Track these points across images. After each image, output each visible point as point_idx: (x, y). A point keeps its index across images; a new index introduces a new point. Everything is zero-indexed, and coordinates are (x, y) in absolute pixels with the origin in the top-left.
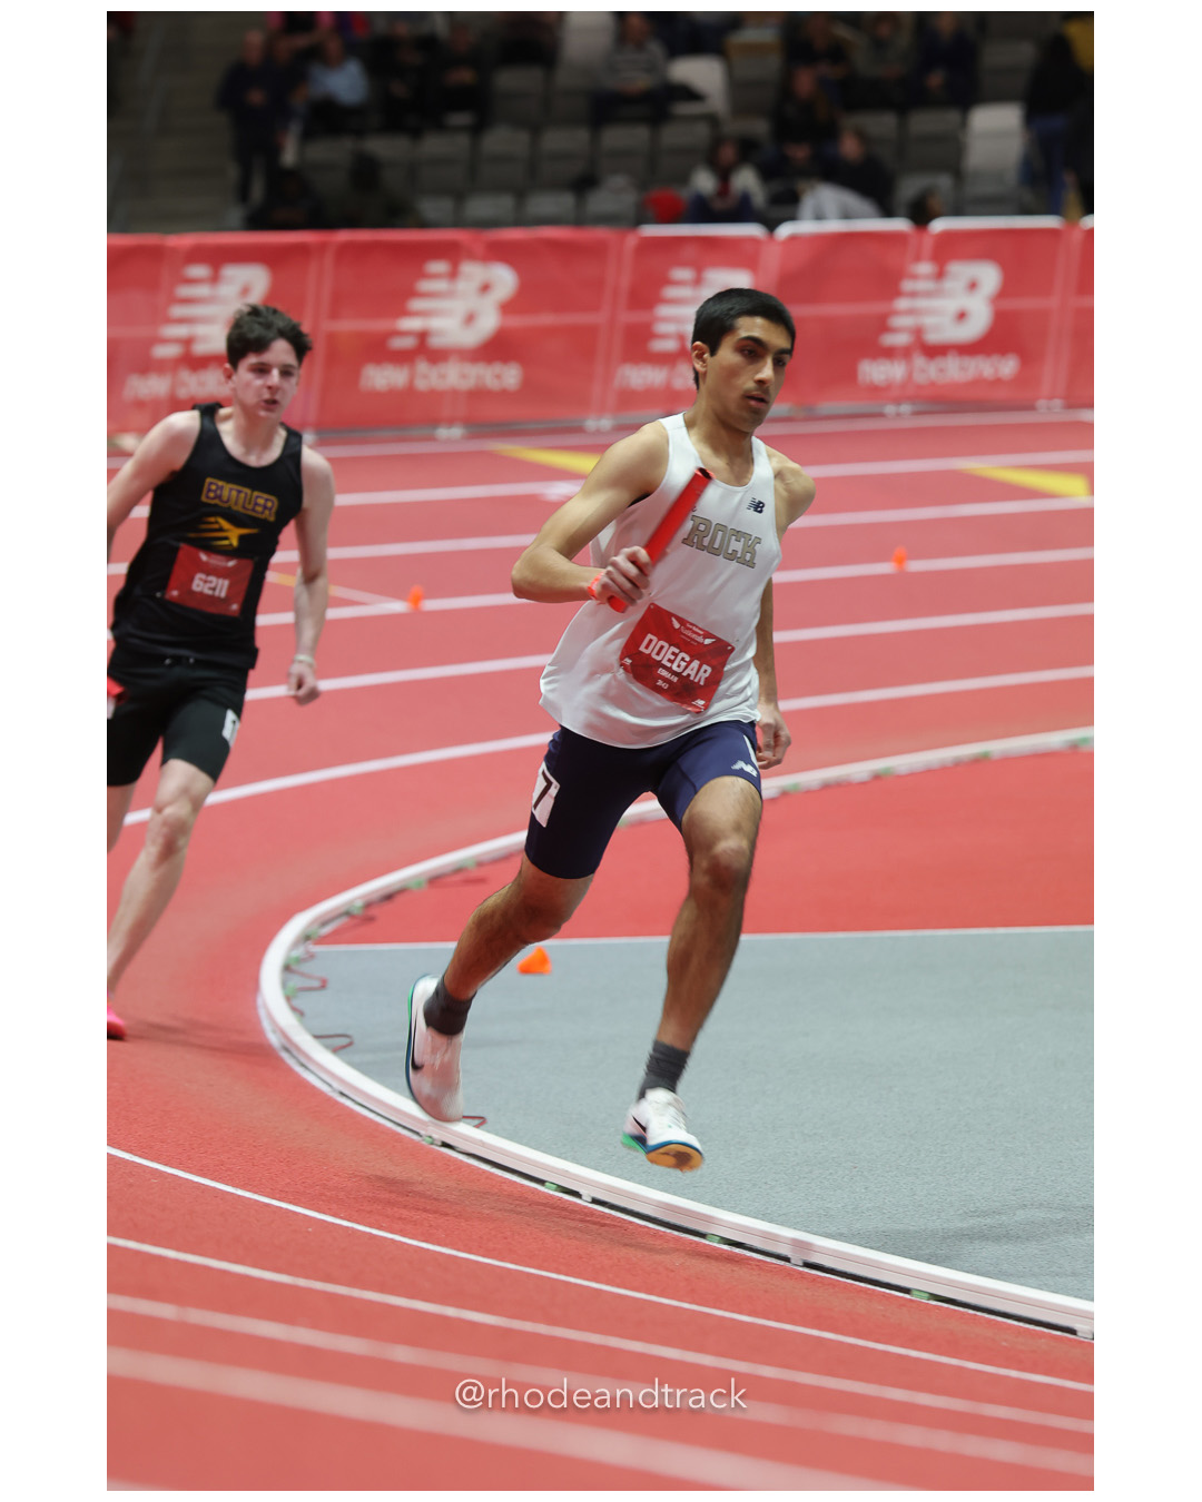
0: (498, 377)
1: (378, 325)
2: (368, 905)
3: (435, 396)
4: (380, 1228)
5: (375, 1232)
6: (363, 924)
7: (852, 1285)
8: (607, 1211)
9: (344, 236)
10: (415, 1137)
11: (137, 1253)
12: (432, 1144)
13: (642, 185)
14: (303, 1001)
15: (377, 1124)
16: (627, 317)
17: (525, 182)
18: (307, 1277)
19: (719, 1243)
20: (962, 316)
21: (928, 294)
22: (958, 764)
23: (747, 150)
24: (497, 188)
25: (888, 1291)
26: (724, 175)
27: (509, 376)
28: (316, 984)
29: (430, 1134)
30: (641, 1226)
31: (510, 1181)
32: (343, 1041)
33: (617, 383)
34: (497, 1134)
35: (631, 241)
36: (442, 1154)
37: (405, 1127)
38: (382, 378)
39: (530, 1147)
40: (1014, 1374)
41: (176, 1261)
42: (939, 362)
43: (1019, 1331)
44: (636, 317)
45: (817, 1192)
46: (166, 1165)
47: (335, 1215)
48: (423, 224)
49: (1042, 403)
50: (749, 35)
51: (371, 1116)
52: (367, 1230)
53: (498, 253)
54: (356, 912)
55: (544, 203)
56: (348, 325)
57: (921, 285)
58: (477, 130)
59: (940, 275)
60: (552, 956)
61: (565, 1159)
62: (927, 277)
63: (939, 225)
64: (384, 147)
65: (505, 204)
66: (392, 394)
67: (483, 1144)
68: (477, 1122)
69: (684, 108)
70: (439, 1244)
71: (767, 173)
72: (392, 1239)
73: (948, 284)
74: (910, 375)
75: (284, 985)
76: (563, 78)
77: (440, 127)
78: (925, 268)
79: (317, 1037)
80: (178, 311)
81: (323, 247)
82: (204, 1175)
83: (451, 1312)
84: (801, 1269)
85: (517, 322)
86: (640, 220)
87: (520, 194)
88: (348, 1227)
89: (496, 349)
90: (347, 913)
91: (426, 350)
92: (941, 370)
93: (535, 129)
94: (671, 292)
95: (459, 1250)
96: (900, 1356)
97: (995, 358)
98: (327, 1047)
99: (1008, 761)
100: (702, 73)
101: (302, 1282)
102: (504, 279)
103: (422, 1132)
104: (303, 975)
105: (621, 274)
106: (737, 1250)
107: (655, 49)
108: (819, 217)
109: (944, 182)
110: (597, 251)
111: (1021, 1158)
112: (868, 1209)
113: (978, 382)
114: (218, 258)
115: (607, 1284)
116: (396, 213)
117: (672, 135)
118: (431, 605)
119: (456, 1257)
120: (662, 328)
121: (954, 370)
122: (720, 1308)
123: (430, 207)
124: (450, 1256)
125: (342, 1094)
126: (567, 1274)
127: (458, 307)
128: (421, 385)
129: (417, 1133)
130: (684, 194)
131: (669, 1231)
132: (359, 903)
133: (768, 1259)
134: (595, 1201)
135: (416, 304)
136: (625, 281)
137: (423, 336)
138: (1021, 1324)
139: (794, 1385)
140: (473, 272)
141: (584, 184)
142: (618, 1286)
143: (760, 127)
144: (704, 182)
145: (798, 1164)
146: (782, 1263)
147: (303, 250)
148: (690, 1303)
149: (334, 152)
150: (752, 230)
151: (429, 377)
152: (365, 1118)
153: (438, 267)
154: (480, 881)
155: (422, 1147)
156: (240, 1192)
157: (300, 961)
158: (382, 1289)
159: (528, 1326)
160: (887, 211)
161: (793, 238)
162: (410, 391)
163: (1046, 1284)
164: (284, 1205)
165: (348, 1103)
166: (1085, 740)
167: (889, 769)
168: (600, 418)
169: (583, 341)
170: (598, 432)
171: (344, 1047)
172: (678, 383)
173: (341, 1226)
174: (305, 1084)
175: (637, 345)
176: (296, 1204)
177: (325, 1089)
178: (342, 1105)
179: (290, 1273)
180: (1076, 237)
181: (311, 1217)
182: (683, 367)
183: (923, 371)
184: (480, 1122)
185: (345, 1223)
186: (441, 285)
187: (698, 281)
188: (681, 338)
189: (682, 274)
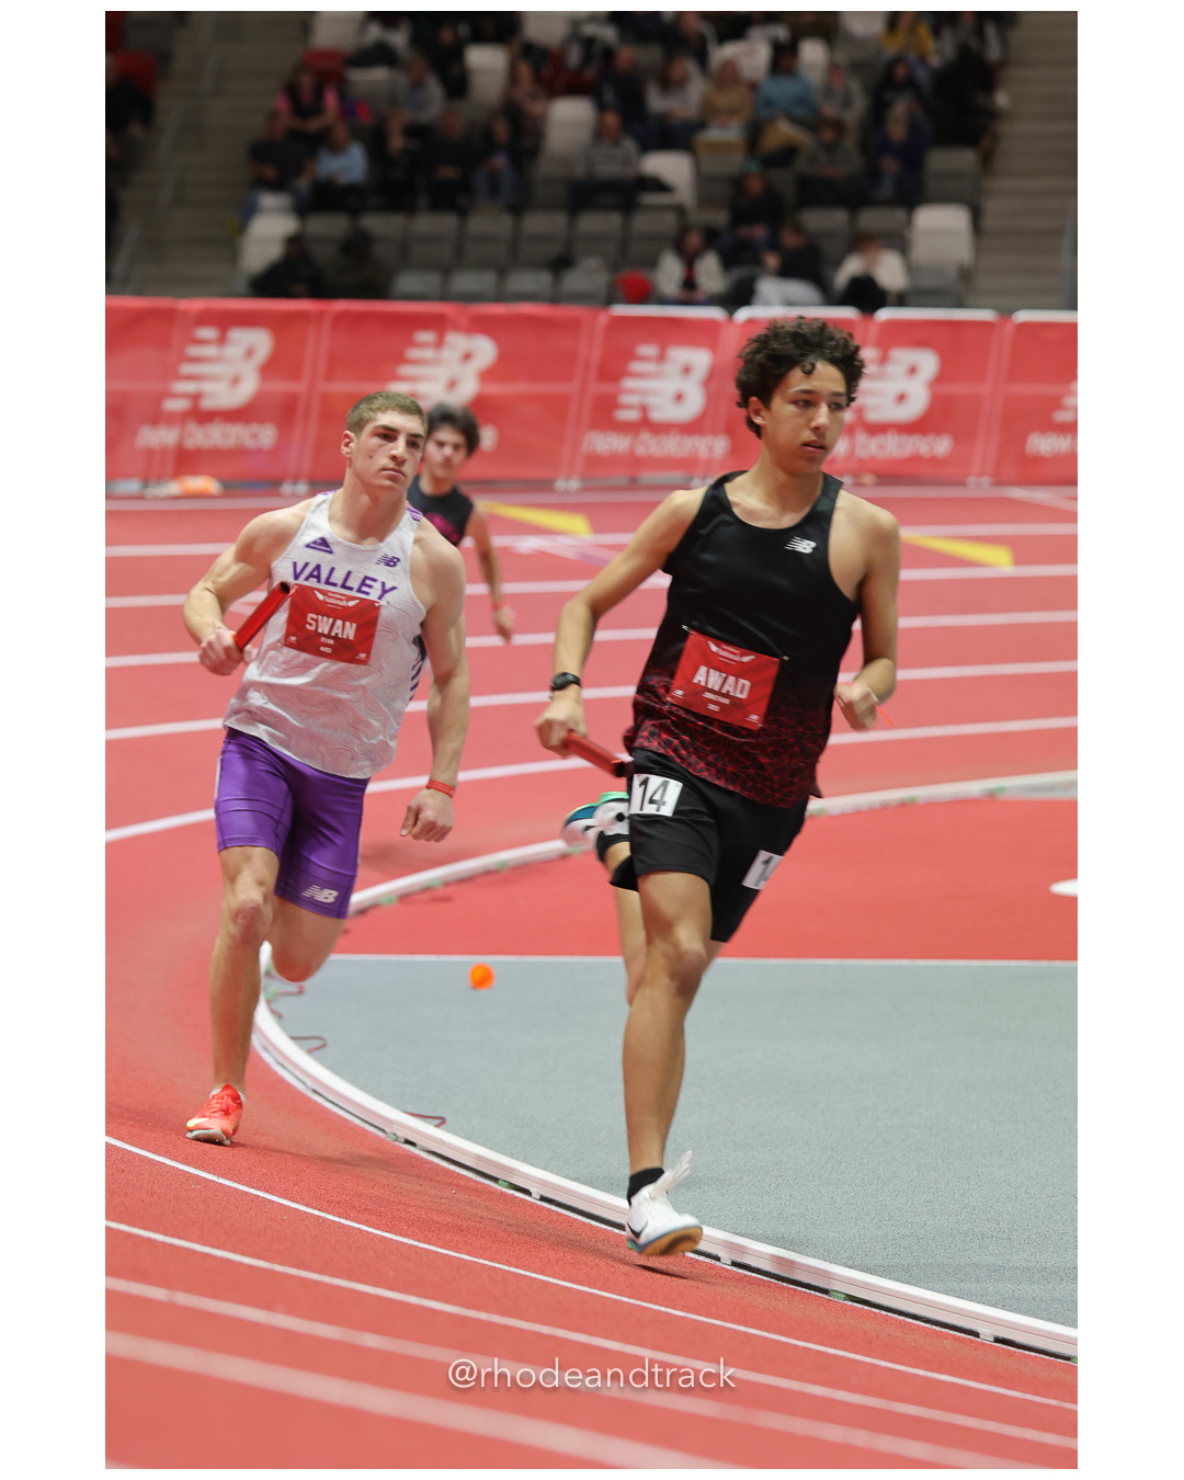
4: (346, 1217)
5: (343, 1221)
8: (553, 1208)
9: (341, 305)
10: (381, 1134)
11: (129, 1235)
12: (396, 1140)
13: (614, 268)
14: (281, 1005)
15: (346, 1121)
16: (596, 388)
17: (508, 260)
18: (282, 1264)
20: (901, 398)
21: (871, 378)
22: (885, 807)
24: (482, 265)
25: (808, 1291)
26: (689, 260)
29: (394, 1131)
30: (584, 1223)
31: (466, 1177)
32: (317, 1043)
33: (585, 447)
34: (455, 1134)
35: (602, 319)
36: (405, 1150)
37: (371, 1124)
39: (486, 1147)
40: (922, 1372)
41: (164, 1244)
42: (880, 439)
43: (926, 1333)
44: (606, 388)
45: (746, 1197)
46: (154, 1153)
47: (307, 1205)
49: (972, 480)
50: (714, 134)
51: (341, 1113)
52: (337, 1219)
53: (480, 325)
55: (524, 281)
56: (341, 387)
58: (464, 211)
59: (884, 360)
61: (517, 1159)
62: (871, 361)
63: (884, 314)
64: (379, 224)
65: (487, 280)
67: (443, 1143)
68: (437, 1122)
69: (651, 199)
70: (401, 1235)
72: (359, 1229)
73: (890, 369)
74: (852, 450)
76: (546, 167)
78: (870, 353)
79: (293, 1038)
80: (187, 369)
81: (321, 315)
82: (189, 1164)
83: (413, 1300)
84: (729, 1268)
85: (495, 389)
86: (610, 300)
87: (502, 271)
88: (317, 1216)
92: (881, 447)
94: (636, 367)
96: (819, 1352)
97: (931, 437)
98: (302, 1047)
99: (932, 806)
100: (670, 167)
101: (277, 1268)
102: (485, 350)
103: (387, 1130)
105: (591, 350)
107: (629, 145)
110: (572, 326)
111: (932, 1173)
112: (792, 1215)
113: (916, 459)
114: (226, 322)
115: (553, 1276)
117: (642, 223)
119: (416, 1247)
120: (625, 399)
121: (893, 447)
125: (315, 1091)
127: (442, 373)
129: (383, 1131)
131: (610, 1228)
133: (702, 1258)
134: (543, 1199)
135: (405, 370)
136: (596, 355)
138: (928, 1326)
140: (457, 342)
141: (561, 264)
142: (564, 1279)
145: (729, 1171)
146: (713, 1262)
147: (303, 316)
149: (332, 227)
150: (715, 313)
152: (335, 1114)
153: (426, 336)
154: (447, 899)
155: (387, 1142)
156: (221, 1181)
158: (350, 1278)
159: (483, 1316)
161: (751, 322)
163: (952, 1290)
164: (261, 1194)
165: (320, 1100)
166: (1002, 789)
167: (822, 810)
168: (568, 478)
169: (557, 408)
170: (566, 492)
171: (318, 1048)
172: (641, 451)
173: (312, 1215)
174: (281, 1081)
175: (604, 414)
176: (272, 1193)
177: (300, 1086)
178: (315, 1102)
179: (266, 1260)
180: (1009, 329)
181: (285, 1206)
182: (645, 436)
183: (864, 447)
184: (441, 1122)
185: (316, 1212)
186: (428, 353)
187: (661, 358)
188: (644, 409)
189: (649, 350)
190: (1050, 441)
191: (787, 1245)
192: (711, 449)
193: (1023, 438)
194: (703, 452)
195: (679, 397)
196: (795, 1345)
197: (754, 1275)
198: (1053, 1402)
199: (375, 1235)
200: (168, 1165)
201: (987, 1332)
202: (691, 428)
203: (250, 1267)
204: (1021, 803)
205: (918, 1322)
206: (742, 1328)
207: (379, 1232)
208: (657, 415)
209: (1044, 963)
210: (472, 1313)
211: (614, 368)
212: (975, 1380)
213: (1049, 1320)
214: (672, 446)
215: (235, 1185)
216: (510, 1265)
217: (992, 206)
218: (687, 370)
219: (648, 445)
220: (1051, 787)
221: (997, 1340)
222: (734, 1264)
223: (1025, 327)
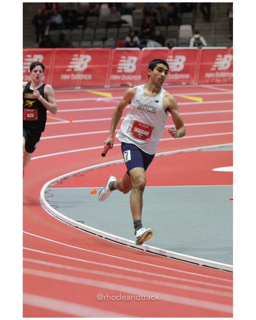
0: (87, 77)
1: (64, 67)
2: (61, 180)
3: (75, 80)
4: (64, 243)
5: (63, 244)
6: (60, 184)
7: (155, 255)
8: (108, 240)
9: (57, 49)
10: (70, 225)
12: (74, 227)
13: (116, 40)
14: (49, 199)
15: (63, 223)
16: (113, 66)
17: (93, 39)
19: (130, 246)
20: (178, 66)
21: (171, 62)
22: (177, 153)
23: (136, 33)
24: (87, 40)
25: (162, 256)
26: (132, 38)
27: (89, 77)
28: (51, 195)
30: (114, 243)
31: (89, 234)
32: (57, 207)
33: (111, 78)
34: (86, 225)
35: (114, 51)
36: (76, 229)
37: (67, 223)
38: (65, 77)
39: (93, 228)
40: (187, 272)
42: (174, 75)
44: (115, 66)
47: (55, 241)
48: (73, 47)
49: (193, 83)
50: (137, 11)
51: (62, 221)
52: (61, 243)
53: (87, 53)
54: (59, 181)
55: (97, 43)
56: (58, 67)
57: (170, 60)
58: (84, 29)
59: (174, 58)
60: (97, 190)
61: (100, 230)
62: (171, 58)
63: (174, 48)
64: (65, 32)
65: (89, 43)
66: (67, 80)
67: (84, 227)
68: (82, 223)
69: (124, 25)
70: (75, 246)
71: (140, 38)
72: (66, 245)
73: (175, 60)
75: (45, 195)
76: (101, 19)
77: (76, 28)
78: (171, 57)
79: (51, 206)
80: (25, 63)
81: (53, 51)
83: (78, 260)
84: (145, 252)
85: (91, 66)
86: (115, 47)
87: (92, 41)
88: (57, 243)
89: (87, 71)
90: (57, 182)
91: (73, 72)
92: (174, 77)
93: (95, 29)
94: (121, 61)
95: (79, 247)
96: (165, 269)
97: (185, 75)
98: (53, 207)
99: (186, 153)
100: (128, 18)
101: (49, 254)
102: (89, 58)
103: (72, 225)
104: (48, 193)
105: (111, 57)
106: (133, 248)
107: (119, 13)
108: (150, 47)
109: (175, 40)
110: (107, 52)
111: (188, 231)
113: (181, 79)
114: (33, 53)
115: (108, 254)
116: (68, 45)
117: (122, 30)
118: (74, 121)
120: (119, 68)
121: (176, 77)
122: (130, 259)
123: (74, 44)
124: (77, 249)
125: (56, 217)
126: (100, 252)
127: (80, 63)
128: (72, 78)
129: (71, 225)
130: (124, 42)
131: (120, 244)
132: (60, 180)
133: (139, 250)
134: (106, 238)
135: (72, 63)
136: (112, 59)
137: (73, 69)
138: (188, 263)
139: (145, 274)
140: (83, 56)
141: (104, 39)
142: (110, 255)
143: (139, 29)
144: (128, 39)
146: (142, 251)
147: (49, 52)
148: (124, 258)
149: (56, 33)
150: (137, 49)
151: (74, 77)
152: (61, 222)
153: (76, 55)
154: (84, 175)
155: (72, 227)
156: (37, 236)
157: (48, 191)
158: (64, 255)
159: (93, 263)
160: (163, 46)
161: (145, 51)
162: (70, 79)
163: (193, 255)
164: (45, 239)
165: (57, 219)
166: (201, 149)
167: (163, 154)
168: (107, 85)
169: (104, 70)
170: (107, 88)
171: (57, 208)
172: (122, 79)
173: (56, 243)
174: (49, 215)
175: (114, 71)
176: (47, 238)
177: (53, 216)
178: (56, 219)
179: (46, 252)
180: (201, 51)
181: (50, 241)
182: (123, 76)
183: (170, 77)
184: (83, 222)
185: (57, 242)
186: (77, 59)
187: (126, 59)
188: (123, 70)
189: (124, 57)
190: (210, 75)
191: (158, 247)
192: (137, 78)
193: (204, 74)
194: (136, 79)
195: (131, 67)
196: (160, 268)
197: (151, 253)
198: (215, 278)
199: (70, 247)
200: (25, 233)
201: (201, 264)
202: (133, 74)
203: (43, 254)
204: (206, 152)
205: (186, 262)
206: (149, 264)
207: (70, 246)
208: (126, 71)
209: (211, 186)
210: (91, 262)
211: (116, 61)
212: (199, 274)
213: (214, 261)
214: (129, 78)
215: (40, 237)
216: (99, 252)
217: (196, 25)
218: (132, 61)
219: (124, 78)
220: (212, 148)
221: (203, 265)
222: (147, 251)
223: (204, 50)
